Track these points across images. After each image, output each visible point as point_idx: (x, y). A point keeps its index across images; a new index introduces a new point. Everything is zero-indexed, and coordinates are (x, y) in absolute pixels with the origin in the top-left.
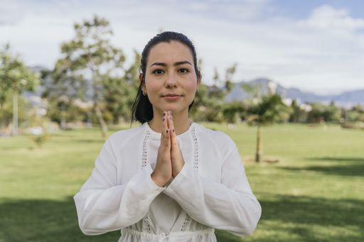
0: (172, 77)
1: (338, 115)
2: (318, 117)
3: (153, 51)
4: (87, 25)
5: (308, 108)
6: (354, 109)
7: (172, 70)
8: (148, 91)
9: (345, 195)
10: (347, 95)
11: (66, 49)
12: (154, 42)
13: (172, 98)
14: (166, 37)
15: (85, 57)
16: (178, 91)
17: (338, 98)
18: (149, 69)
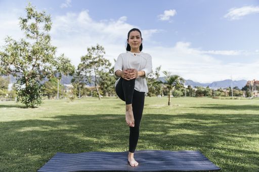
0: (135, 39)
1: (210, 93)
2: (201, 93)
3: (131, 33)
4: (93, 49)
5: (196, 90)
6: (218, 90)
7: (135, 38)
8: (129, 43)
9: (203, 113)
10: (215, 84)
11: (83, 59)
12: (131, 31)
13: (135, 44)
14: (134, 30)
15: (91, 63)
16: (137, 43)
17: (211, 85)
18: (130, 38)
